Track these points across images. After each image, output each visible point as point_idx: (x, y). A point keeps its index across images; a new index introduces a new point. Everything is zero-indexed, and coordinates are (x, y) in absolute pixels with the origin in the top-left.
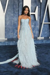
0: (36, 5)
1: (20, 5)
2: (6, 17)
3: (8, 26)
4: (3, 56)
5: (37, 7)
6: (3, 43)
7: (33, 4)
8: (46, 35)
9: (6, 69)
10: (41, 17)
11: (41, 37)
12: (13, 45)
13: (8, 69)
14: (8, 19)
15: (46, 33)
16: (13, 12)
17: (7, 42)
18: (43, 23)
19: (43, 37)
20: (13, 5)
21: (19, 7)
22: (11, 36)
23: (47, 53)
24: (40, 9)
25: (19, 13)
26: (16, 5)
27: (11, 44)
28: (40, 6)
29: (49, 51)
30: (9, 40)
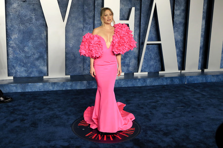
0: (130, 5)
1: (98, 5)
2: (67, 31)
3: (72, 48)
4: (61, 113)
5: (133, 9)
6: (62, 85)
7: (125, 3)
8: (152, 68)
9: (66, 141)
10: (142, 31)
11: (142, 71)
12: (83, 88)
13: (70, 142)
14: (71, 35)
15: (152, 63)
16: (81, 19)
17: (69, 84)
18: (146, 42)
19: (145, 72)
20: (83, 6)
21: (96, 9)
22: (78, 70)
23: (154, 108)
24: (139, 13)
25: (96, 22)
26: (90, 5)
27: (78, 88)
28: (138, 7)
29: (157, 101)
30: (74, 78)
